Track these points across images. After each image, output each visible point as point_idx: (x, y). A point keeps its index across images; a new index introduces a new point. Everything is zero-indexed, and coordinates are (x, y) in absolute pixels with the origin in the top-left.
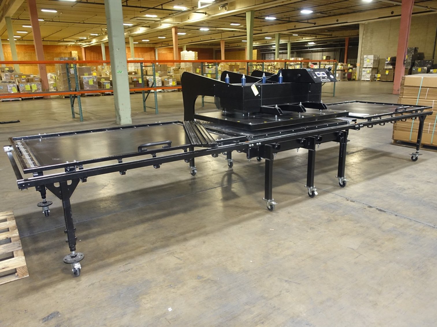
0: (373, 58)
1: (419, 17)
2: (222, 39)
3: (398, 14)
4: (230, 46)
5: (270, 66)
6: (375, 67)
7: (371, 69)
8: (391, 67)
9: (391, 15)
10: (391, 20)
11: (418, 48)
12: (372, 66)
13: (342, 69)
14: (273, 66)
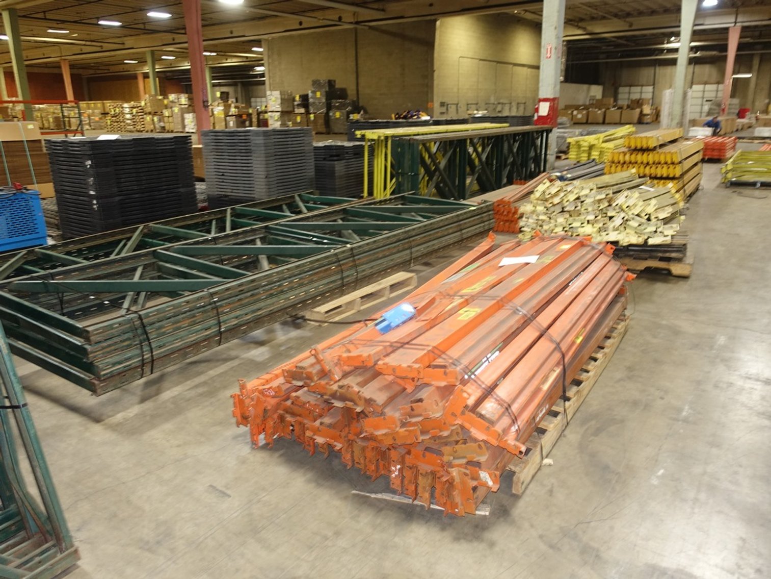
0: (279, 96)
1: (332, 32)
2: (63, 58)
3: (312, 26)
4: (111, 71)
5: (135, 108)
6: (285, 110)
7: (279, 114)
8: (302, 110)
9: (298, 27)
10: (300, 36)
11: (335, 81)
12: (280, 109)
13: (237, 114)
14: (140, 108)
